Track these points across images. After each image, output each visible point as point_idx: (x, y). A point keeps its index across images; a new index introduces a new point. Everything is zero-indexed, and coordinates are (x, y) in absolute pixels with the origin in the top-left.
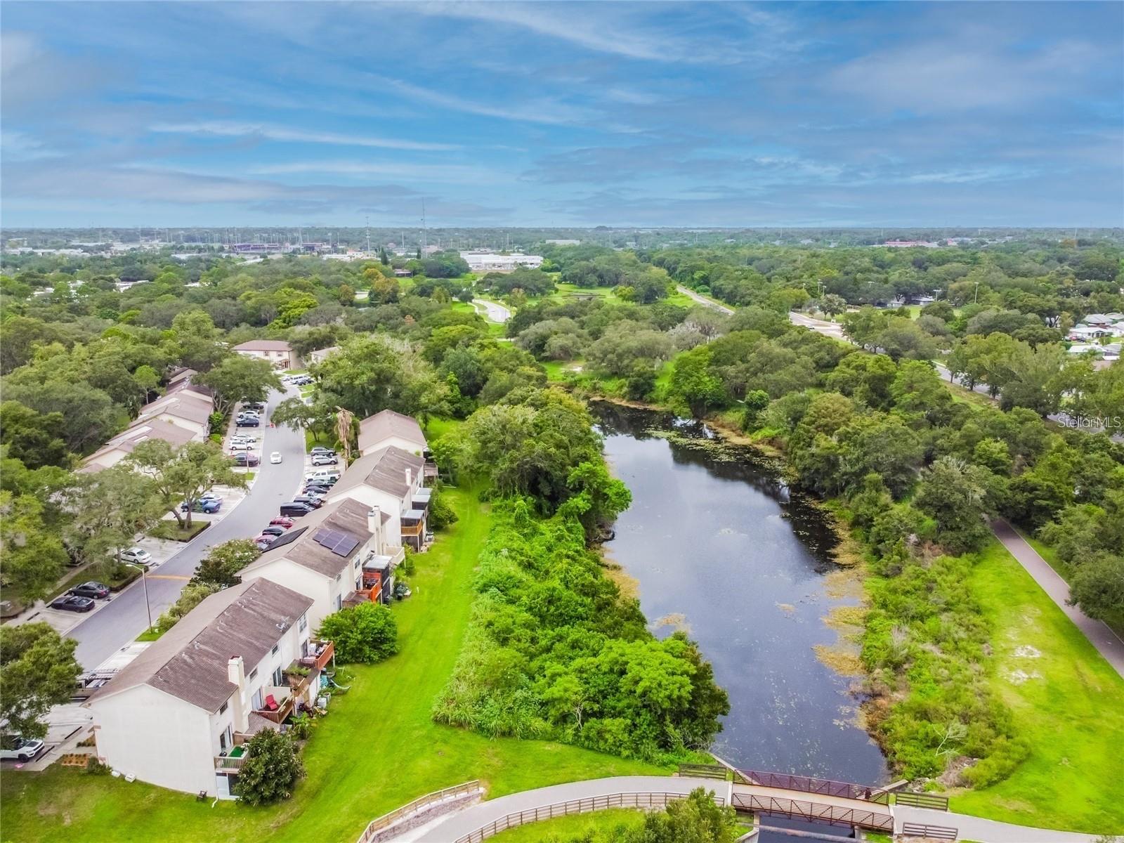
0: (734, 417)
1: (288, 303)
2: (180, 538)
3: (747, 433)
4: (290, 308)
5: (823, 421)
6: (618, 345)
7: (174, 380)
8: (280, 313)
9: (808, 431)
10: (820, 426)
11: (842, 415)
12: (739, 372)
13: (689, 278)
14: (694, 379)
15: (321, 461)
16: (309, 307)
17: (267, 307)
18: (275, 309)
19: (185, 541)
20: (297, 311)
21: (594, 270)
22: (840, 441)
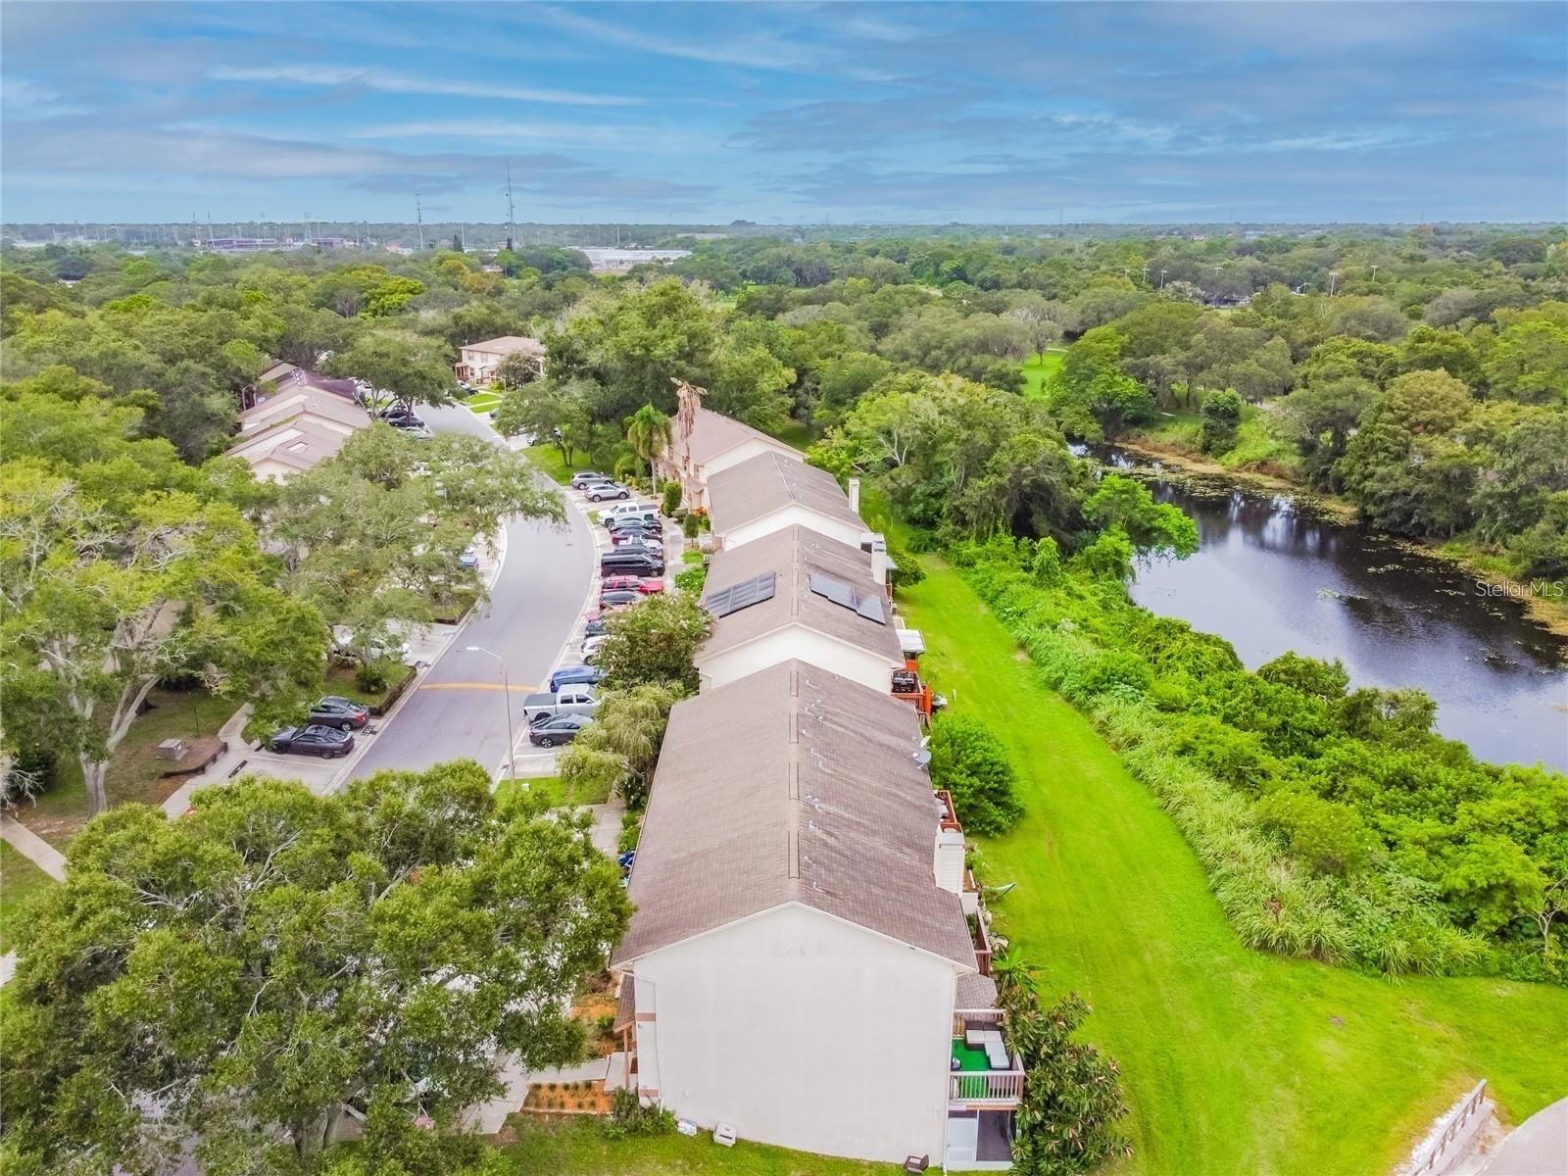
0: (1184, 430)
1: (377, 286)
2: (441, 617)
3: (1210, 457)
4: (383, 294)
5: (1424, 416)
6: (947, 335)
7: (265, 378)
8: (367, 301)
9: (1395, 434)
10: (1418, 424)
11: (1454, 405)
12: (1179, 363)
13: (931, 271)
14: (1103, 377)
15: (603, 493)
16: (411, 292)
17: (344, 292)
18: (357, 297)
19: (452, 622)
20: (395, 298)
21: (789, 262)
22: (1469, 445)
